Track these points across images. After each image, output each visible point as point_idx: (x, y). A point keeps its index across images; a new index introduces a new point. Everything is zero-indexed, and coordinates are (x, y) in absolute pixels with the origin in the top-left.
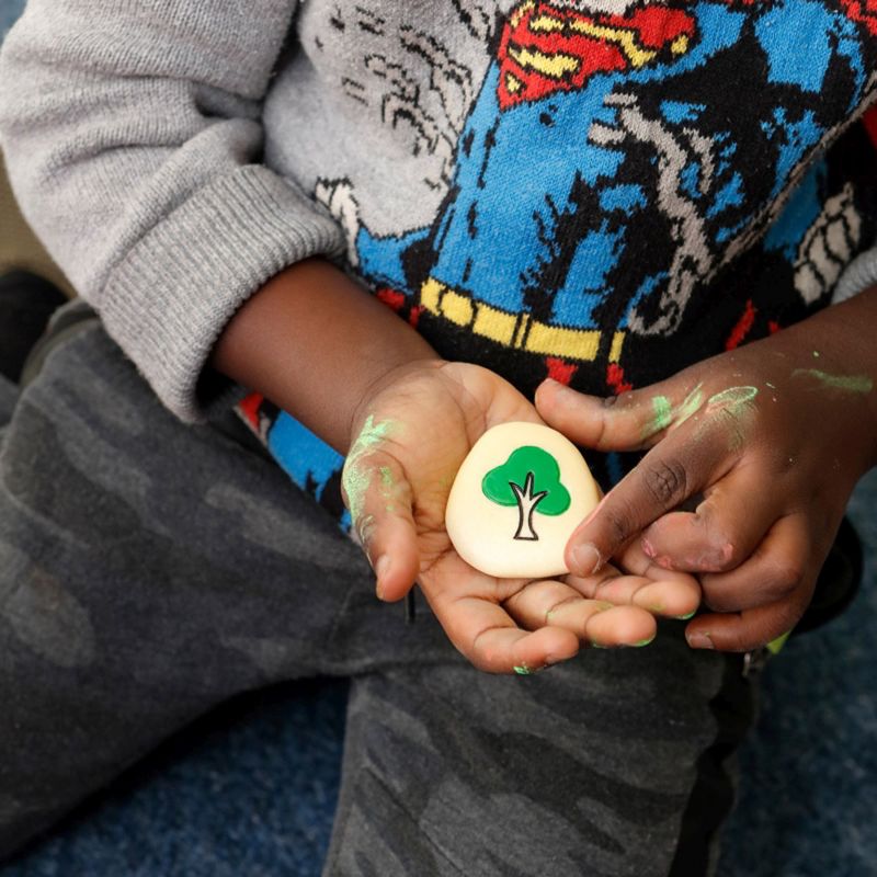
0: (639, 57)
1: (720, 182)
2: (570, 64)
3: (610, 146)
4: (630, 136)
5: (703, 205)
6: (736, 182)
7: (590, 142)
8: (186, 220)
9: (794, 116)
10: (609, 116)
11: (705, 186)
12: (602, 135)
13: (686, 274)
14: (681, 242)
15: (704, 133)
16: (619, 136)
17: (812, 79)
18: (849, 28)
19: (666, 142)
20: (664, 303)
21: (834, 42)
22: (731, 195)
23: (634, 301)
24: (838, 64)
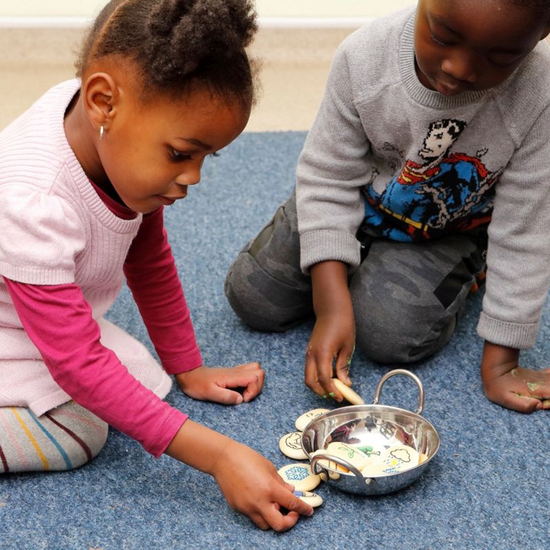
0: (427, 178)
1: (448, 197)
2: (410, 180)
3: (421, 194)
4: (426, 192)
5: (445, 201)
6: (452, 197)
7: (416, 193)
8: (332, 234)
9: (464, 186)
10: (421, 189)
11: (445, 197)
12: (419, 192)
13: (443, 218)
14: (441, 209)
15: (443, 188)
16: (423, 192)
17: (468, 179)
18: (475, 170)
19: (434, 191)
20: (438, 222)
21: (473, 172)
22: (451, 200)
23: (430, 220)
24: (473, 178)
